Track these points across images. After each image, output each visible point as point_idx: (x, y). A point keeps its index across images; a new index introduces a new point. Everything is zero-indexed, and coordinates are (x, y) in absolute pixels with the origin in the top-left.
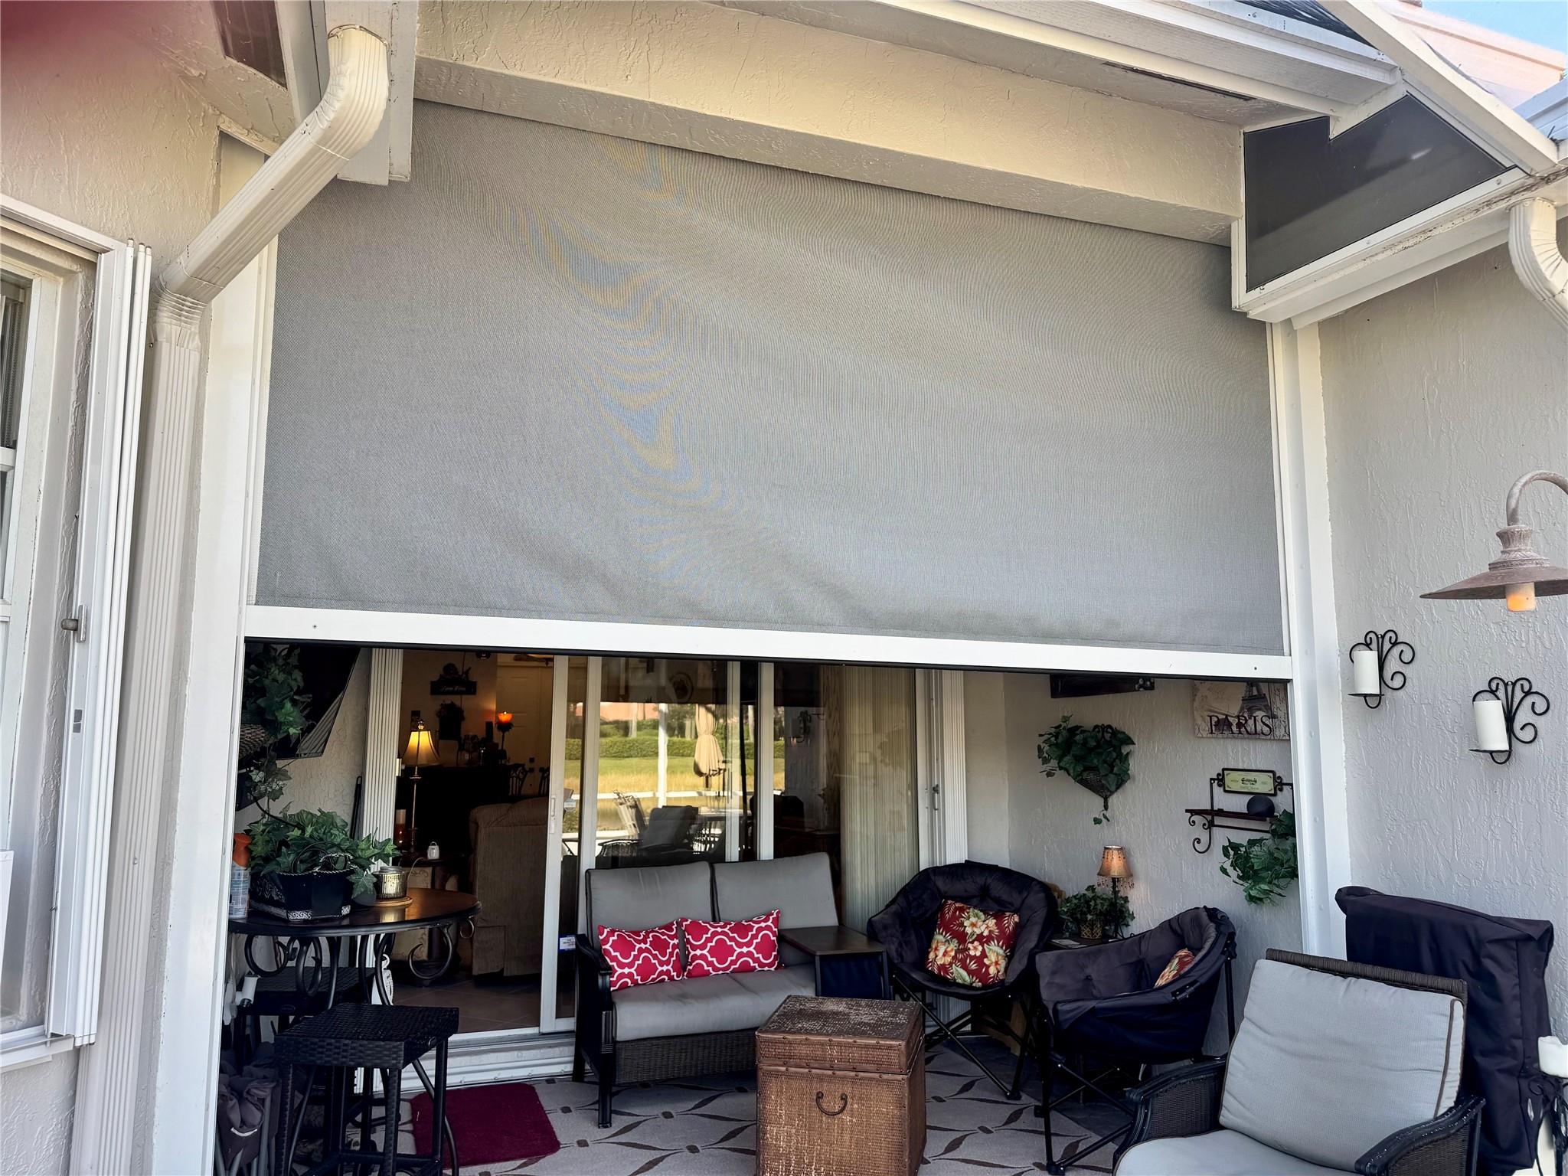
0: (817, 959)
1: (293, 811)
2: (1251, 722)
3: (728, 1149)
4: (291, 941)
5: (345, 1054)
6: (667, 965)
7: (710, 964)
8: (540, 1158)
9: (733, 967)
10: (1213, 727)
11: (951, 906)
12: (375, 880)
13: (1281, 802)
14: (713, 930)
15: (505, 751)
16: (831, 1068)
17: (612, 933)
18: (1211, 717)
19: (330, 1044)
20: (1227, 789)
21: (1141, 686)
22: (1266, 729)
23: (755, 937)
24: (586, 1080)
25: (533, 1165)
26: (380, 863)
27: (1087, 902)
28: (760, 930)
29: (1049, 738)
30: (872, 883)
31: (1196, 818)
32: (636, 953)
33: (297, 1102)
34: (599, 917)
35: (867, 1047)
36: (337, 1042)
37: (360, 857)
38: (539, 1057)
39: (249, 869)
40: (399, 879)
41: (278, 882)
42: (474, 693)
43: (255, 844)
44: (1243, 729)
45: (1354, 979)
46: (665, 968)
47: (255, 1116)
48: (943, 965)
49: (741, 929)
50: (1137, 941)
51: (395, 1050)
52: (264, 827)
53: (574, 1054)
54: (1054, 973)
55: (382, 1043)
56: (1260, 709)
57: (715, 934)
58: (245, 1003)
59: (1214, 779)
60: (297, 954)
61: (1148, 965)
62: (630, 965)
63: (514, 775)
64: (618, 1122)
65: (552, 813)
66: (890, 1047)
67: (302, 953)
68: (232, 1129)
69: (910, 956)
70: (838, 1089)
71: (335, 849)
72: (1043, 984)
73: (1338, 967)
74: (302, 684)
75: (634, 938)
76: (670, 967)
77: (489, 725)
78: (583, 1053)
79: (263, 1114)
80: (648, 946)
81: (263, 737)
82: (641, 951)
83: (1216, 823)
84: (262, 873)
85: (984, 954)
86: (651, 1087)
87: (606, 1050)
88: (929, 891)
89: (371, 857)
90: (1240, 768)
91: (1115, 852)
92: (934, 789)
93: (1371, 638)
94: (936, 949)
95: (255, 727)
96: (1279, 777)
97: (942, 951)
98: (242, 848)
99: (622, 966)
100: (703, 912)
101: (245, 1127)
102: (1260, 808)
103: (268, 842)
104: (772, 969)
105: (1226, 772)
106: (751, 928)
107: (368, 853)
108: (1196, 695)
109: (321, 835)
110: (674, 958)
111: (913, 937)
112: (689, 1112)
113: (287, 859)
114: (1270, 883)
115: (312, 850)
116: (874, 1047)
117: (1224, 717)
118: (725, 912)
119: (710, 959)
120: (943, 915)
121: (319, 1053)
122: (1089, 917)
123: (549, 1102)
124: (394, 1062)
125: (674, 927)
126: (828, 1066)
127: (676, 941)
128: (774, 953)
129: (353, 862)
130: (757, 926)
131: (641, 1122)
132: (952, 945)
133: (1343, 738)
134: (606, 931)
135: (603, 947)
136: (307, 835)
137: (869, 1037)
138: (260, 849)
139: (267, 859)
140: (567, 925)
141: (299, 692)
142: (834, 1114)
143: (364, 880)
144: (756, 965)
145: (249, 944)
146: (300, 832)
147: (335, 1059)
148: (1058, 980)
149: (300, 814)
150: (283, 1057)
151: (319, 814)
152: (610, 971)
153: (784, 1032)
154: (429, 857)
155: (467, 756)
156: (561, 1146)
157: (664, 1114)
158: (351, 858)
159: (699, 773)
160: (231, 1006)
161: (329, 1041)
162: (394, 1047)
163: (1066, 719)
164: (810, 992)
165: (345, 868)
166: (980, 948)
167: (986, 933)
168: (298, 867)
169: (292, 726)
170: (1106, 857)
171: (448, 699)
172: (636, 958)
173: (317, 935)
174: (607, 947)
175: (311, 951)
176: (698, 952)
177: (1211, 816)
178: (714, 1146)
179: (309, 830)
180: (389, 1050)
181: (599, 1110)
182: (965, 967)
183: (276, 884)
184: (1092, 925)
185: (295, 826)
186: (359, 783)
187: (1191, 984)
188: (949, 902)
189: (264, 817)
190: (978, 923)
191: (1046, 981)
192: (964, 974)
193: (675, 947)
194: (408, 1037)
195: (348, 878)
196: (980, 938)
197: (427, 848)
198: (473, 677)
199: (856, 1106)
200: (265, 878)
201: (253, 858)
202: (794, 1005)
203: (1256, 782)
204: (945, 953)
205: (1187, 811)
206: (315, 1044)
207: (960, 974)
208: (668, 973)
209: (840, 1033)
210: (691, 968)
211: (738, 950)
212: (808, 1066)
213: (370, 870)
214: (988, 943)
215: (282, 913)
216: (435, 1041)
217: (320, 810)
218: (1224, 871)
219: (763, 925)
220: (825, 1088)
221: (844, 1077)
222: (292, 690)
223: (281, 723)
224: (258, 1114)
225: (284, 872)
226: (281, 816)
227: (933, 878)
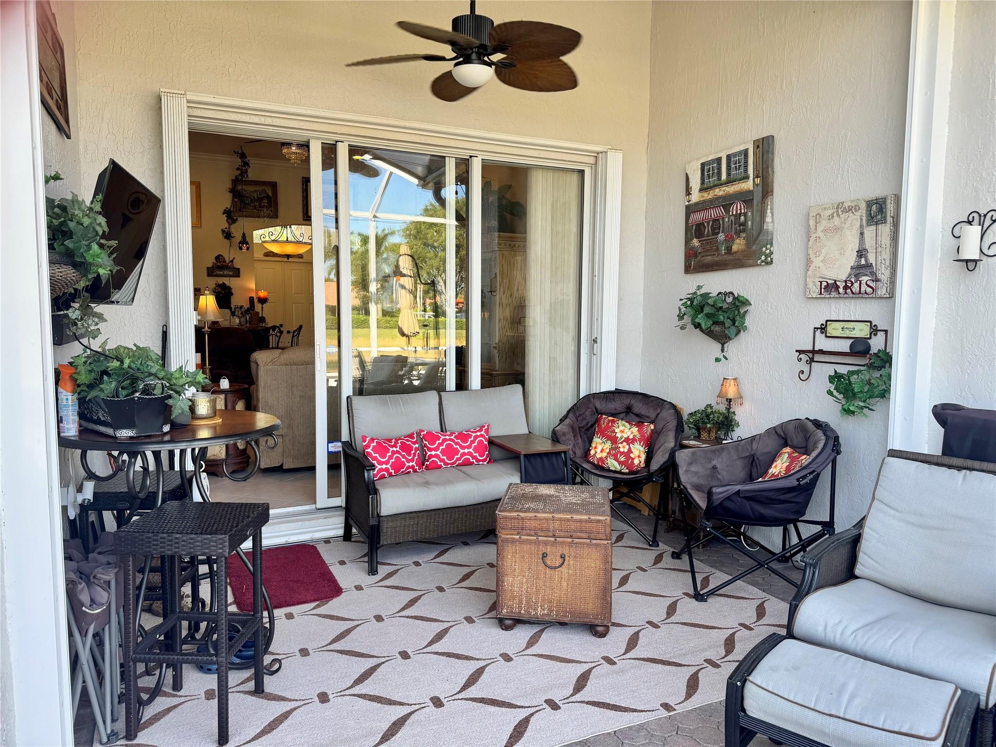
0: (522, 457)
1: (111, 345)
2: (856, 285)
3: (466, 588)
4: (121, 454)
5: (177, 545)
6: (412, 462)
7: (442, 460)
8: (329, 601)
9: (458, 462)
10: (823, 290)
11: (605, 419)
12: (190, 403)
13: (876, 343)
14: (443, 437)
15: (264, 318)
16: (554, 536)
17: (372, 440)
18: (821, 282)
19: (163, 538)
20: (828, 335)
21: (763, 261)
22: (869, 290)
23: (473, 442)
24: (353, 540)
25: (324, 606)
26: (193, 390)
27: (708, 416)
28: (476, 437)
29: (686, 302)
30: (547, 404)
31: (802, 356)
32: (390, 454)
33: (138, 581)
34: (361, 430)
35: (581, 521)
36: (168, 536)
37: (175, 385)
38: (317, 525)
39: (76, 395)
40: (210, 402)
41: (103, 405)
42: (238, 276)
43: (79, 373)
44: (849, 291)
45: (968, 472)
46: (411, 464)
47: (102, 596)
48: (601, 458)
49: (463, 437)
50: (750, 442)
51: (221, 541)
52: (86, 359)
53: (344, 522)
54: (690, 464)
55: (209, 536)
56: (866, 275)
57: (444, 440)
58: (86, 502)
59: (817, 328)
60: (126, 465)
61: (758, 458)
62: (387, 463)
63: (273, 333)
64: (383, 570)
65: (318, 356)
66: (599, 521)
67: (131, 464)
68: (84, 608)
69: (579, 452)
70: (560, 550)
71: (152, 378)
72: (681, 472)
73: (935, 460)
74: (106, 229)
75: (388, 444)
76: (414, 463)
77: (251, 299)
78: (351, 522)
79: (109, 594)
80: (398, 449)
81: (74, 276)
82: (394, 453)
83: (815, 360)
84: (88, 398)
85: (630, 451)
86: (402, 546)
87: (373, 522)
88: (590, 410)
89: (185, 384)
90: (841, 319)
91: (732, 381)
92: (594, 340)
93: (973, 217)
94: (596, 448)
95: (65, 267)
96: (875, 326)
97: (600, 448)
98: (68, 377)
99: (380, 463)
100: (435, 427)
101: (95, 606)
102: (860, 348)
103: (91, 371)
104: (485, 463)
105: (828, 323)
106: (470, 436)
107: (181, 382)
108: (810, 266)
109: (138, 366)
110: (417, 457)
111: (580, 441)
112: (432, 561)
113: (109, 386)
114: (864, 401)
115: (131, 379)
116: (586, 521)
117: (833, 282)
118: (450, 425)
119: (442, 457)
120: (599, 426)
121: (154, 545)
122: (709, 426)
123: (329, 556)
124: (221, 551)
125: (415, 436)
126: (551, 534)
127: (417, 446)
128: (486, 453)
129: (170, 388)
130: (474, 435)
131: (399, 570)
132: (607, 444)
133: (936, 295)
134: (368, 439)
135: (366, 450)
136: (126, 365)
137: (582, 514)
138: (83, 377)
139: (91, 386)
140: (334, 434)
141: (104, 236)
142: (556, 568)
143: (179, 405)
144: (474, 461)
145: (84, 456)
146: (118, 363)
147: (168, 550)
148: (694, 468)
149: (118, 348)
150: (123, 549)
151: (134, 348)
152: (373, 467)
153: (517, 511)
154: (222, 388)
155: (237, 321)
156: (343, 591)
157: (414, 563)
158: (168, 385)
159: (403, 334)
160: (74, 505)
161: (162, 535)
162: (220, 539)
163: (699, 287)
164: (516, 479)
165: (162, 394)
166: (627, 447)
167: (631, 437)
168: (120, 393)
169: (101, 267)
170: (725, 385)
171: (221, 280)
172: (391, 457)
173: (143, 450)
174: (369, 450)
175: (139, 461)
176: (433, 453)
177: (812, 355)
178: (455, 586)
179: (127, 362)
180: (215, 542)
181: (368, 562)
182: (616, 459)
183: (101, 408)
184: (710, 431)
185: (114, 359)
186: (165, 330)
187: (811, 473)
188: (604, 416)
189: (85, 352)
190: (624, 430)
191: (684, 469)
192: (616, 464)
193: (417, 449)
194: (231, 530)
195: (166, 402)
196: (627, 440)
197: (220, 381)
198: (237, 264)
199: (572, 562)
200: (92, 402)
201: (79, 386)
202: (517, 491)
203: (854, 329)
204: (602, 451)
205: (797, 351)
206: (149, 538)
207: (613, 464)
208: (413, 467)
209: (559, 511)
210: (428, 463)
211: (462, 451)
212: (536, 534)
213: (185, 395)
214: (633, 443)
215: (110, 431)
216: (253, 530)
217: (135, 345)
218: (830, 393)
219: (478, 434)
220: (549, 550)
221: (562, 543)
222: (97, 234)
223: (90, 263)
224: (105, 595)
225: (108, 397)
226: (100, 350)
227: (592, 401)
